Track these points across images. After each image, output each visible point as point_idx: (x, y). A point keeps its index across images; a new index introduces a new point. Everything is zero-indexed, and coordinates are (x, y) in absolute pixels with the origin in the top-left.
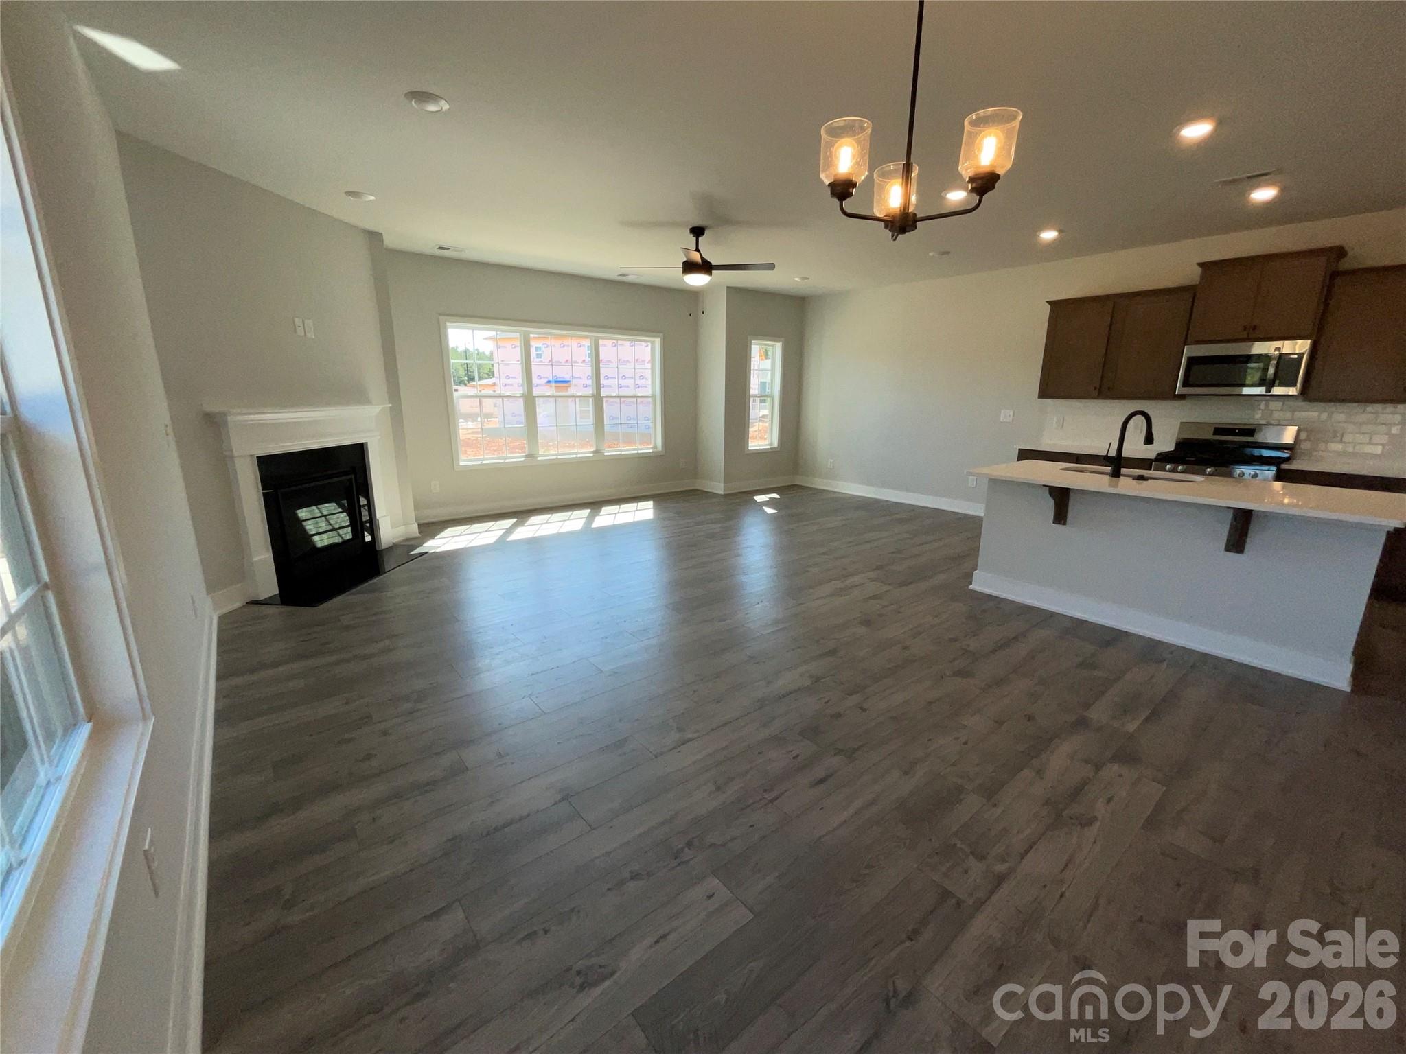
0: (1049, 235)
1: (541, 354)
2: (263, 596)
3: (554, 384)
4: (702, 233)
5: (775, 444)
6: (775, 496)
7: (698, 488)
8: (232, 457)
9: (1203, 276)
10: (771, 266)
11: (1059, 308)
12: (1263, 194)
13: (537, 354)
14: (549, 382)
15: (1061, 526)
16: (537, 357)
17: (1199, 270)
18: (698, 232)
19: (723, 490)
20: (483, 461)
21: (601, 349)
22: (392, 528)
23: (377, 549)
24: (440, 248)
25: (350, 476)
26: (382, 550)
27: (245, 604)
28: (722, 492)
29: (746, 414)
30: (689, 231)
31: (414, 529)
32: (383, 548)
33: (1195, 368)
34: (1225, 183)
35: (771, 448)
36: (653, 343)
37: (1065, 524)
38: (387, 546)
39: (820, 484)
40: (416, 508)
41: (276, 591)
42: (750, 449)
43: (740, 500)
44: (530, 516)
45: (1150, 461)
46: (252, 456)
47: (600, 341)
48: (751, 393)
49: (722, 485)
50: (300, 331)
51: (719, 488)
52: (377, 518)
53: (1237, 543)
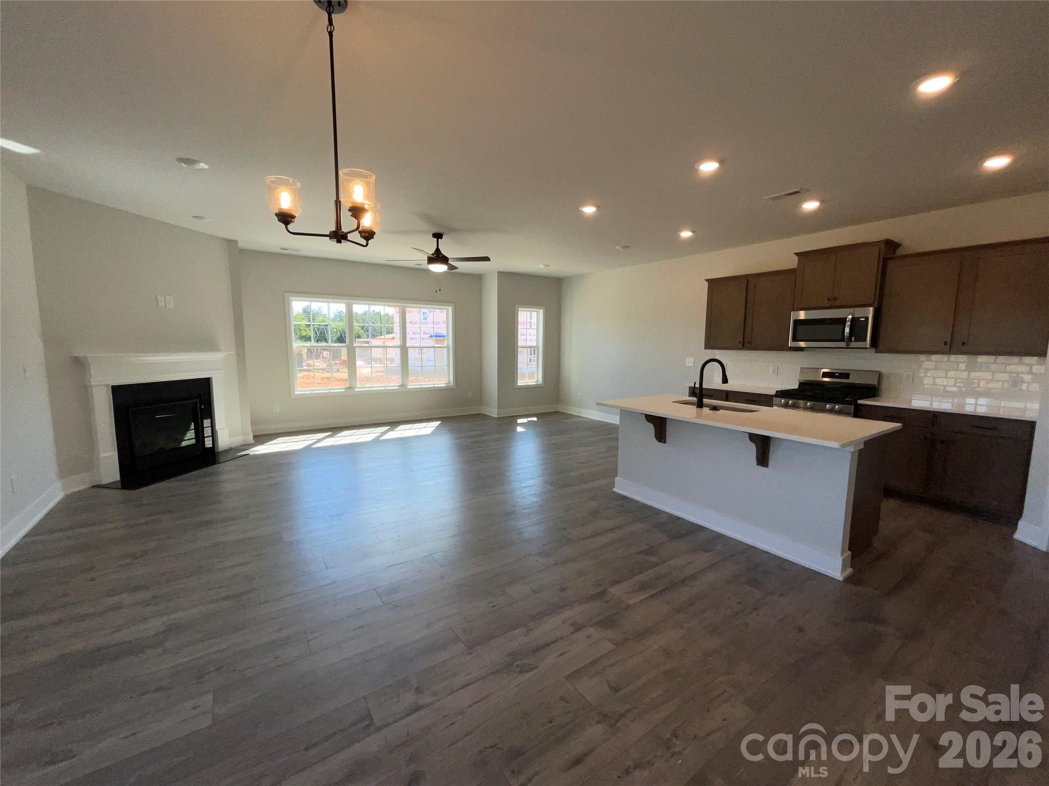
0: (686, 234)
1: (426, 317)
2: (105, 481)
3: (434, 338)
4: (441, 237)
5: (540, 382)
6: (535, 419)
7: (483, 412)
8: (90, 386)
9: (799, 263)
10: (486, 259)
11: (713, 284)
12: (810, 206)
13: (424, 317)
14: (431, 336)
15: (662, 444)
16: (424, 319)
17: (796, 258)
18: (438, 236)
19: (496, 414)
20: (313, 391)
21: (407, 315)
22: (230, 437)
23: (216, 451)
24: (281, 249)
25: (196, 400)
26: (219, 452)
27: (91, 486)
28: (496, 416)
29: (516, 360)
30: (431, 235)
31: (250, 439)
32: (220, 450)
33: (800, 328)
34: (773, 199)
35: (536, 384)
36: (447, 310)
37: (665, 442)
38: (221, 450)
39: (573, 411)
40: (252, 424)
41: (118, 478)
42: (518, 384)
43: (508, 422)
44: (342, 431)
45: (771, 397)
46: (108, 385)
47: (407, 309)
48: (519, 345)
49: (496, 410)
50: (162, 304)
51: (494, 412)
52: (217, 429)
53: (763, 459)
